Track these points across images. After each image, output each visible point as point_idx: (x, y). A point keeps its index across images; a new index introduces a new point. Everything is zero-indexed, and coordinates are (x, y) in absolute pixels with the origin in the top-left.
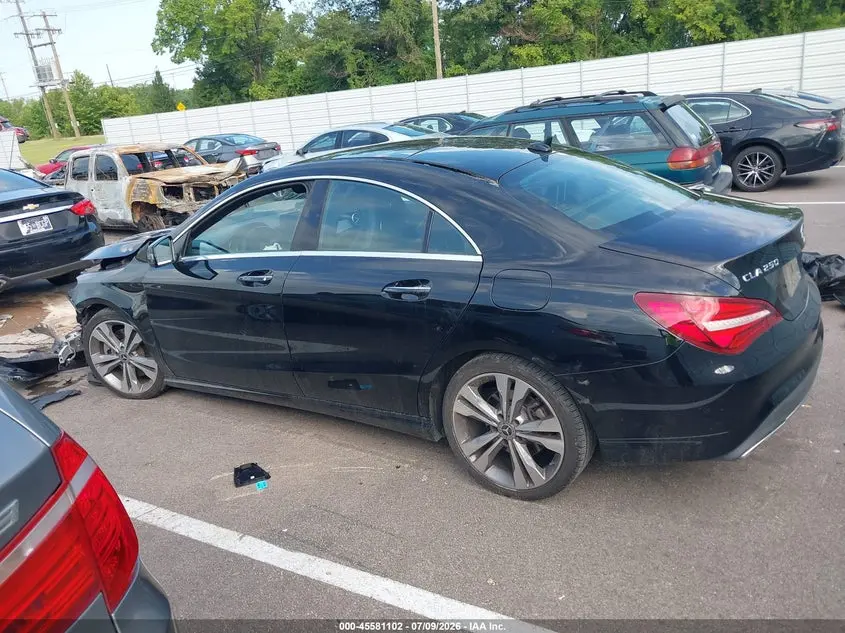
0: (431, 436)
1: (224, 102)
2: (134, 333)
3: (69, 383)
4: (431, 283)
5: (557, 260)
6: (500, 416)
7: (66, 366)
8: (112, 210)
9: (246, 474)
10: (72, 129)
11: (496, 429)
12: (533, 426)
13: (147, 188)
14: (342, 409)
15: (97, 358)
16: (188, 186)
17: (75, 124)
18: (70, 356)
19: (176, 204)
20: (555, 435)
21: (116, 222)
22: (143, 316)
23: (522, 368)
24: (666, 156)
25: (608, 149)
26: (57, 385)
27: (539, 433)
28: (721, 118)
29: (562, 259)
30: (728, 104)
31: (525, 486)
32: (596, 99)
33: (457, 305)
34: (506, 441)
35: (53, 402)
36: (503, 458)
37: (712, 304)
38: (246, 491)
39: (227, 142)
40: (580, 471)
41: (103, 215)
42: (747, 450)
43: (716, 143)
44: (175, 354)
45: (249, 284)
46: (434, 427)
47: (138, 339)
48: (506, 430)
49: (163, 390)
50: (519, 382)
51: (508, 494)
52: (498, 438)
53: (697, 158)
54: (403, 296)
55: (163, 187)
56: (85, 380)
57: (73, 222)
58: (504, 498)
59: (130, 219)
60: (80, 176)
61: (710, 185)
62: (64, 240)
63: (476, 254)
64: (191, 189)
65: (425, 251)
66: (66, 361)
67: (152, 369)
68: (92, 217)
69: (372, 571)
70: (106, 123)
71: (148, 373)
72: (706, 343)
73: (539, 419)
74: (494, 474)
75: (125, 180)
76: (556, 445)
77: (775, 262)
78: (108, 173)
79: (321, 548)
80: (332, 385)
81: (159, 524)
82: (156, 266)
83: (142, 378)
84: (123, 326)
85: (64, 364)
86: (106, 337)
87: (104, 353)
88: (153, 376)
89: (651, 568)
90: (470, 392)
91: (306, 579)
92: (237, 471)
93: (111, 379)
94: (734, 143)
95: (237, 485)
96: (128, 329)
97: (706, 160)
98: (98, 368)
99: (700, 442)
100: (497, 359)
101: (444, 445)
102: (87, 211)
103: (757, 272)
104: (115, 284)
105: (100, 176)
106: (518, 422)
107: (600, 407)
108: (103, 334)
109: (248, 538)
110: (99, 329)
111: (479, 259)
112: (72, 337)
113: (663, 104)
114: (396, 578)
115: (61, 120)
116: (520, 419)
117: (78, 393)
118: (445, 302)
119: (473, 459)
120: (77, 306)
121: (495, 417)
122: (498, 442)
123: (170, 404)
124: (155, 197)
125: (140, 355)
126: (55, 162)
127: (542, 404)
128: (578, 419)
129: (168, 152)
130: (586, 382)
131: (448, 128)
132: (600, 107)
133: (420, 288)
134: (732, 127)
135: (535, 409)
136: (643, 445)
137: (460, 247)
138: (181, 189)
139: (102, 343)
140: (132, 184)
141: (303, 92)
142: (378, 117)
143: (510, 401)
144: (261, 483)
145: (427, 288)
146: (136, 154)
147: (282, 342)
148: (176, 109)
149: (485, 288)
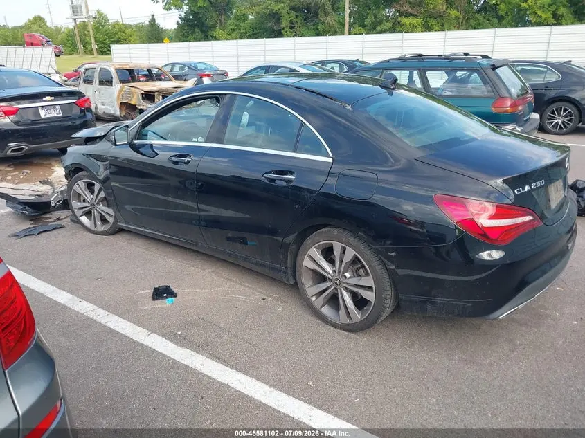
0: (288, 280)
1: (195, 40)
2: (100, 190)
3: (58, 219)
4: (295, 174)
5: (386, 167)
6: (334, 271)
7: (56, 208)
8: (108, 107)
9: (162, 293)
10: (92, 50)
11: (330, 280)
12: (355, 281)
13: (131, 93)
14: (230, 255)
15: (75, 204)
16: (159, 95)
17: (95, 47)
18: (59, 202)
19: (150, 106)
20: (370, 288)
21: (110, 115)
22: (107, 179)
23: (351, 240)
24: (491, 102)
25: (450, 93)
26: (50, 220)
27: (359, 286)
28: (538, 80)
29: (391, 166)
30: (546, 70)
31: (346, 321)
32: (446, 58)
33: (311, 192)
34: (336, 289)
35: (46, 231)
36: (334, 300)
37: (491, 208)
38: (159, 304)
39: (192, 67)
40: (385, 315)
41: (101, 109)
42: (503, 314)
43: (530, 97)
44: (128, 207)
45: (176, 163)
46: (290, 274)
47: (102, 195)
48: (337, 282)
49: (118, 231)
50: (349, 250)
51: (334, 326)
52: (331, 286)
53: (514, 106)
54: (276, 181)
55: (142, 94)
56: (69, 219)
57: (76, 111)
58: (332, 328)
59: (118, 113)
60: (89, 81)
61: (521, 126)
62: (70, 123)
63: (329, 157)
64: (161, 97)
65: (295, 151)
66: (56, 204)
67: (111, 215)
68: (89, 109)
69: (231, 367)
70: (114, 47)
71: (108, 217)
72: (481, 235)
73: (360, 276)
74: (326, 310)
75: (117, 87)
76: (370, 296)
77: (542, 182)
78: (106, 81)
79: (200, 347)
80: (229, 239)
81: (98, 319)
82: (115, 145)
83: (104, 221)
84: (94, 185)
85: (54, 206)
86: (82, 190)
87: (80, 201)
88: (111, 220)
89: (424, 388)
90: (315, 253)
91: (187, 367)
92: (155, 289)
93: (84, 219)
94: (546, 98)
95: (154, 299)
96: (97, 186)
97: (520, 108)
98: (76, 211)
99: (470, 305)
100: (336, 231)
101: (296, 287)
102: (86, 105)
103: (527, 188)
104: (90, 155)
105: (101, 83)
106: (345, 277)
107: (401, 272)
108: (80, 188)
109: (154, 335)
110: (78, 184)
111: (330, 160)
112: (62, 189)
113: (494, 65)
114: (246, 373)
115: (86, 44)
116: (347, 275)
117: (62, 227)
118: (303, 188)
119: (313, 299)
120: (65, 168)
121: (331, 272)
122: (332, 288)
123: (120, 240)
124: (136, 100)
125: (104, 205)
126: (77, 71)
127: (363, 266)
128: (387, 280)
129: (149, 70)
130: (393, 254)
131: (345, 70)
132: (448, 64)
133: (288, 177)
134: (547, 86)
135: (358, 269)
136: (430, 302)
137: (319, 150)
138: (154, 96)
139: (80, 195)
140: (121, 90)
141: (250, 37)
142: (298, 59)
143: (341, 261)
144: (170, 299)
145: (292, 177)
146: (127, 70)
147: (194, 205)
148: (163, 42)
149: (332, 181)
